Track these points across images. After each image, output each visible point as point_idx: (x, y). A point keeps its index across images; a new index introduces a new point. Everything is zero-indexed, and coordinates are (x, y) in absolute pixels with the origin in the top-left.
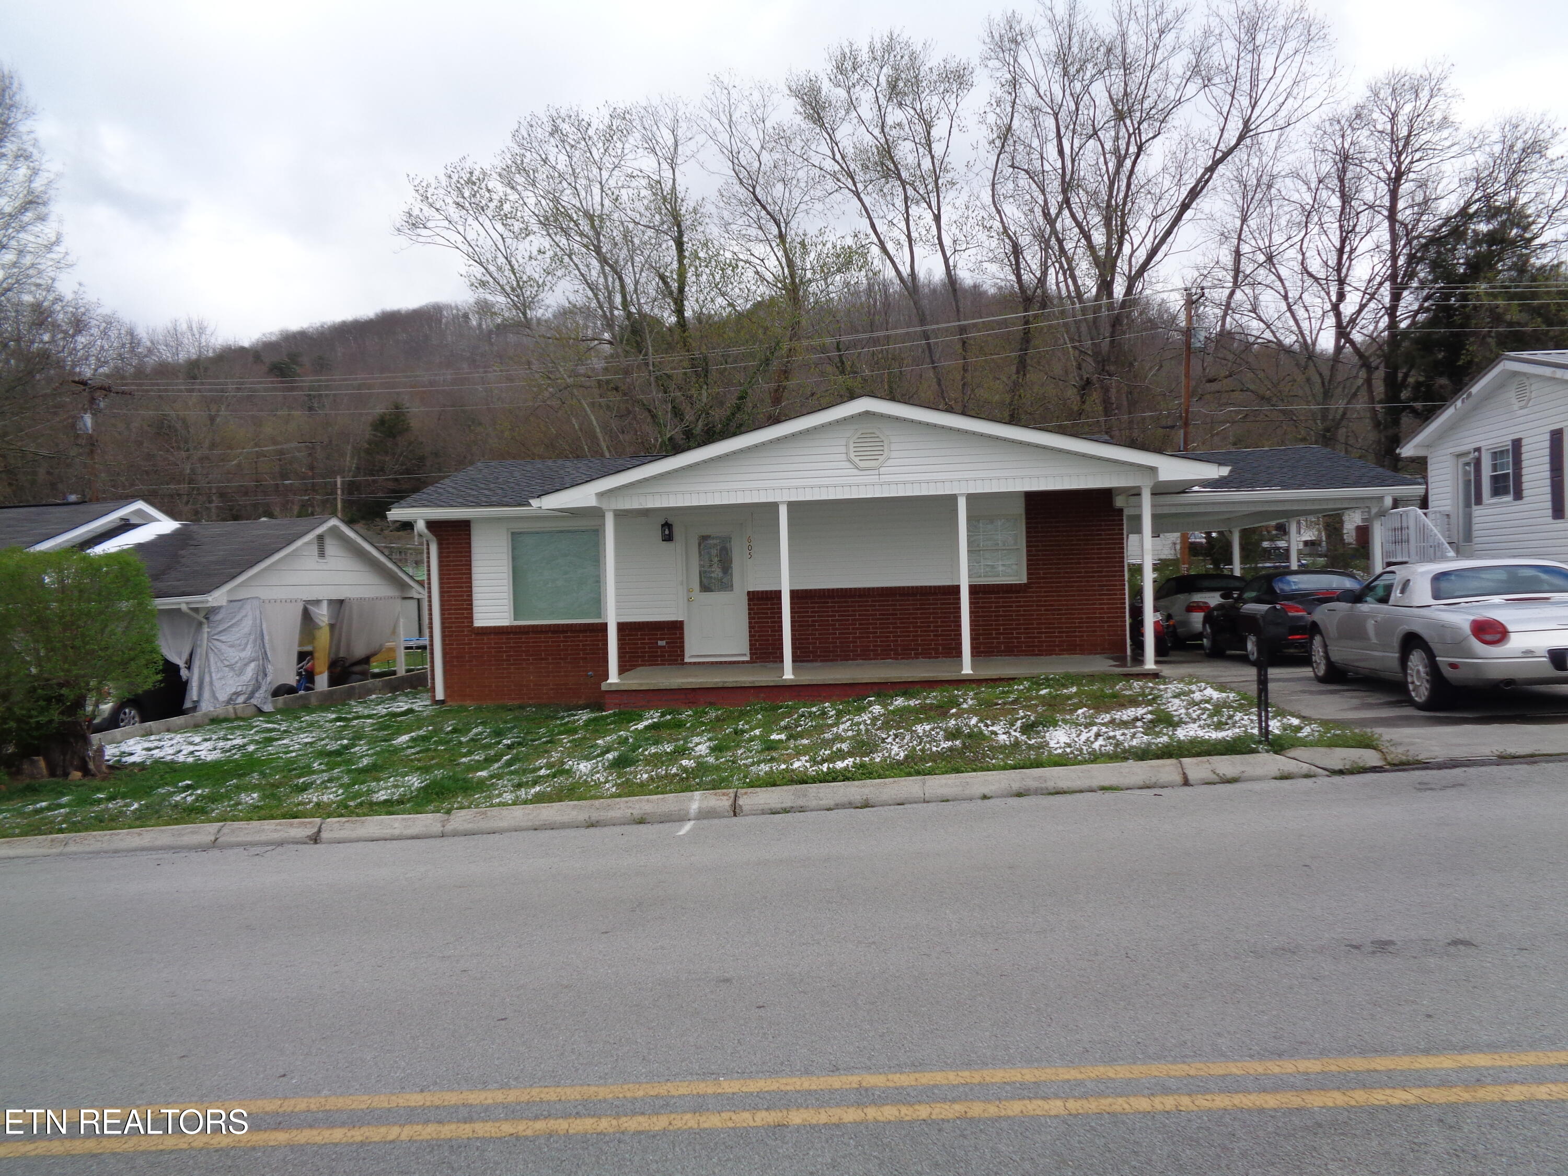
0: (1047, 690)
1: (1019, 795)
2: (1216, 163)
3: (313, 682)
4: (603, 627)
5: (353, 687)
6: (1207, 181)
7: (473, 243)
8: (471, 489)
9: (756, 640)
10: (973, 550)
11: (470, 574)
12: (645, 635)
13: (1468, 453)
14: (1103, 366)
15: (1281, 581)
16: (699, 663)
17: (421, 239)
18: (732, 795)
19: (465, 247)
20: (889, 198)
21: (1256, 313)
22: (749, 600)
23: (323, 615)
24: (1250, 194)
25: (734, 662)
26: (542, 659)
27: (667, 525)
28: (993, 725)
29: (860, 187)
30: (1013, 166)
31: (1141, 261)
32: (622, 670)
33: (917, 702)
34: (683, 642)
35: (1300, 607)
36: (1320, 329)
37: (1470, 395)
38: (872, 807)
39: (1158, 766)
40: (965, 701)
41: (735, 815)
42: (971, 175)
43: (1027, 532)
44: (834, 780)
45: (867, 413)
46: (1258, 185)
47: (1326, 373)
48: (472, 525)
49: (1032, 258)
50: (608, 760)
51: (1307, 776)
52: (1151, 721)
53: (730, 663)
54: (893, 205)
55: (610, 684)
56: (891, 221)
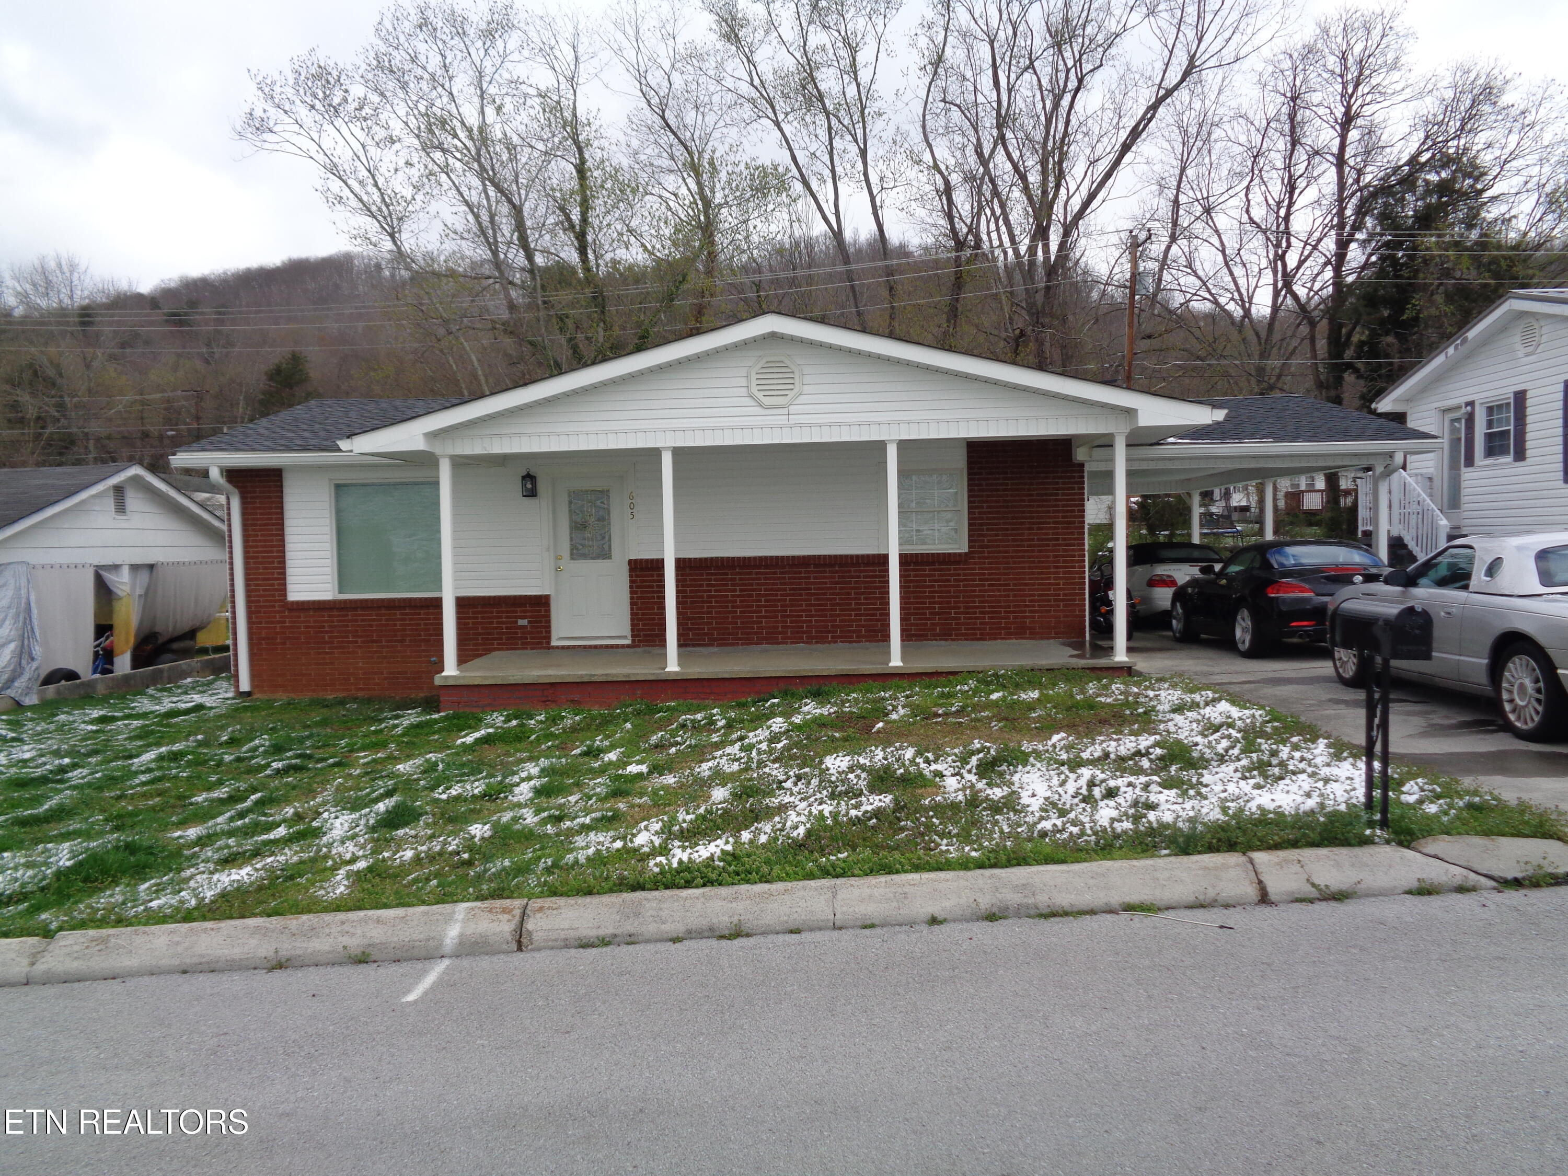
0: (1000, 694)
1: (991, 917)
2: (1159, 101)
3: (112, 663)
4: (437, 604)
5: (161, 671)
6: (1150, 120)
7: (328, 153)
8: (289, 431)
9: (639, 620)
10: (903, 512)
11: (283, 535)
12: (503, 612)
13: (1458, 408)
14: (1038, 318)
15: (1279, 553)
16: (568, 647)
17: (266, 146)
18: (517, 912)
19: (321, 157)
20: (811, 128)
21: (1191, 268)
22: (631, 570)
23: (122, 582)
24: (1192, 141)
25: (612, 646)
26: (373, 641)
27: (529, 477)
28: (936, 761)
29: (781, 117)
30: (944, 101)
31: (1076, 209)
32: (463, 659)
33: (832, 710)
34: (549, 622)
35: (1307, 586)
36: (1256, 286)
37: (1465, 340)
38: (748, 935)
39: (1216, 868)
40: (895, 708)
41: (520, 948)
42: (900, 105)
43: (969, 491)
44: (688, 884)
45: (773, 337)
46: (1198, 133)
47: (1263, 335)
48: (285, 475)
49: (963, 201)
50: (377, 814)
51: (1461, 889)
52: (1161, 758)
53: (607, 647)
54: (816, 136)
55: (446, 677)
56: (813, 154)
